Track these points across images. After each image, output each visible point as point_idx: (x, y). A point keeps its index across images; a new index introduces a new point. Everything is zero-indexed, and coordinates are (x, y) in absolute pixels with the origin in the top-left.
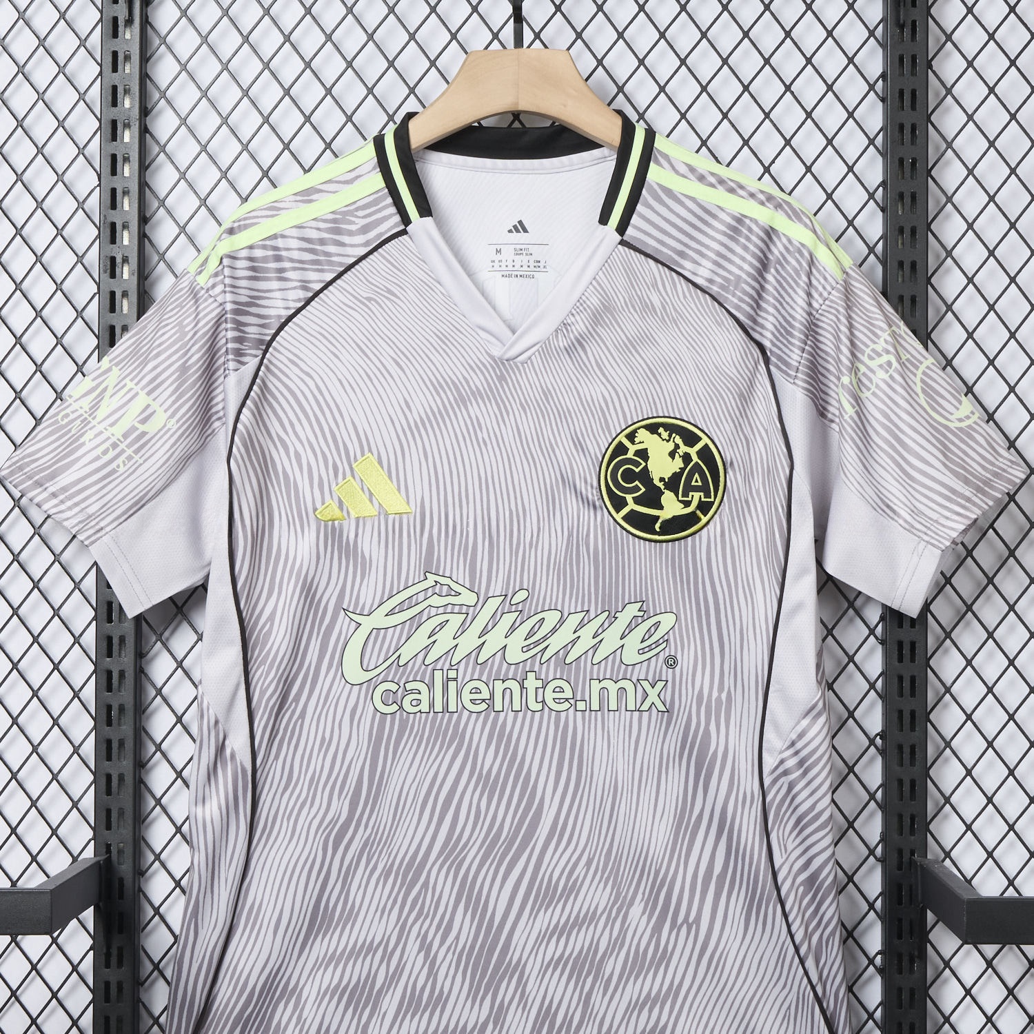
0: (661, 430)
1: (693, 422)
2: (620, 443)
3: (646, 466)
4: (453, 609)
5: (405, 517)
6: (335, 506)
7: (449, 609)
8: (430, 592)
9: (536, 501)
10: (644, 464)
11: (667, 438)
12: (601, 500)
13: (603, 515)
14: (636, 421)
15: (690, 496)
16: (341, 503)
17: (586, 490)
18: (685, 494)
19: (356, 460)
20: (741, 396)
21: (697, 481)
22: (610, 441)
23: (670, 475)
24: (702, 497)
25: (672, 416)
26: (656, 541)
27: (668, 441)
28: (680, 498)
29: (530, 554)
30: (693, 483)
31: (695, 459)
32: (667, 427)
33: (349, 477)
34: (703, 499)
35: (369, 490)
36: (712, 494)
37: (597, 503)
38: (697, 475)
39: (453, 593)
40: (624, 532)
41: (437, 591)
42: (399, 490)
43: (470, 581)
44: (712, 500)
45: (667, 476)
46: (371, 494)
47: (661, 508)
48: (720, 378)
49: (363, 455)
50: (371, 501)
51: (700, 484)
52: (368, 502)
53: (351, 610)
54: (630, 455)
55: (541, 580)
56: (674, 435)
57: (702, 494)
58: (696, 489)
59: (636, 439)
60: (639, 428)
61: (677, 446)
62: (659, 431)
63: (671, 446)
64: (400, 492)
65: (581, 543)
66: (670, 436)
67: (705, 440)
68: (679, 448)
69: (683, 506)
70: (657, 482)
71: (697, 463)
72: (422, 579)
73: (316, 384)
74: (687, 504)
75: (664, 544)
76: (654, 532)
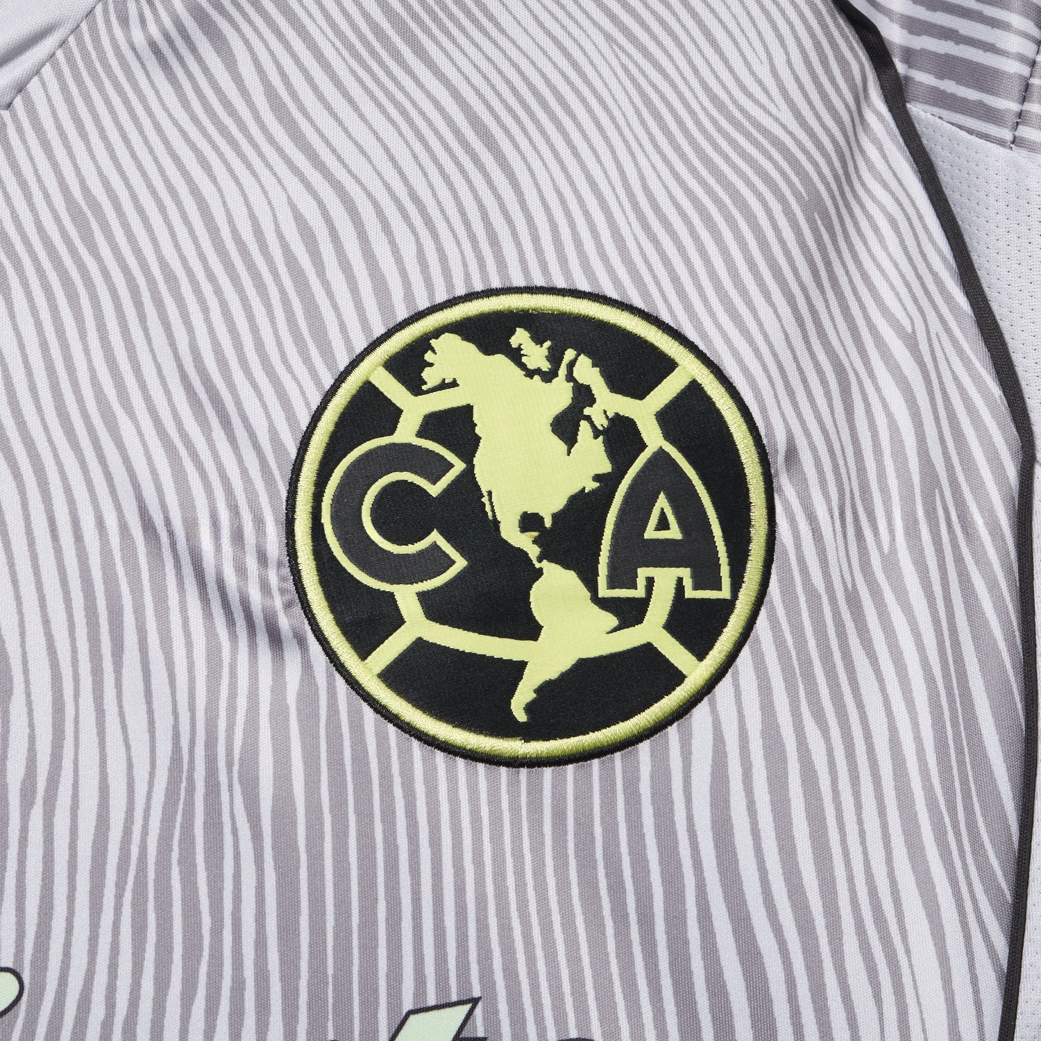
0: (520, 337)
1: (638, 302)
2: (368, 391)
3: (469, 473)
9: (46, 622)
10: (459, 466)
11: (546, 366)
12: (298, 610)
13: (307, 666)
14: (423, 304)
15: (641, 583)
17: (241, 570)
18: (621, 578)
20: (813, 206)
21: (663, 524)
22: (328, 382)
23: (559, 504)
24: (688, 583)
25: (561, 283)
26: (514, 762)
27: (548, 377)
28: (604, 592)
29: (24, 829)
30: (650, 533)
31: (654, 438)
32: (539, 324)
34: (690, 593)
36: (725, 571)
37: (284, 623)
38: (662, 502)
40: (391, 729)
44: (725, 593)
45: (549, 506)
47: (530, 630)
48: (733, 142)
51: (674, 533)
54: (406, 432)
55: (69, 931)
56: (570, 354)
57: (685, 573)
58: (664, 555)
59: (427, 374)
60: (437, 333)
61: (583, 395)
62: (514, 341)
63: (559, 395)
65: (223, 778)
66: (555, 357)
67: (688, 369)
68: (591, 401)
69: (613, 621)
70: (512, 534)
71: (661, 453)
74: (630, 613)
75: (548, 772)
76: (505, 727)
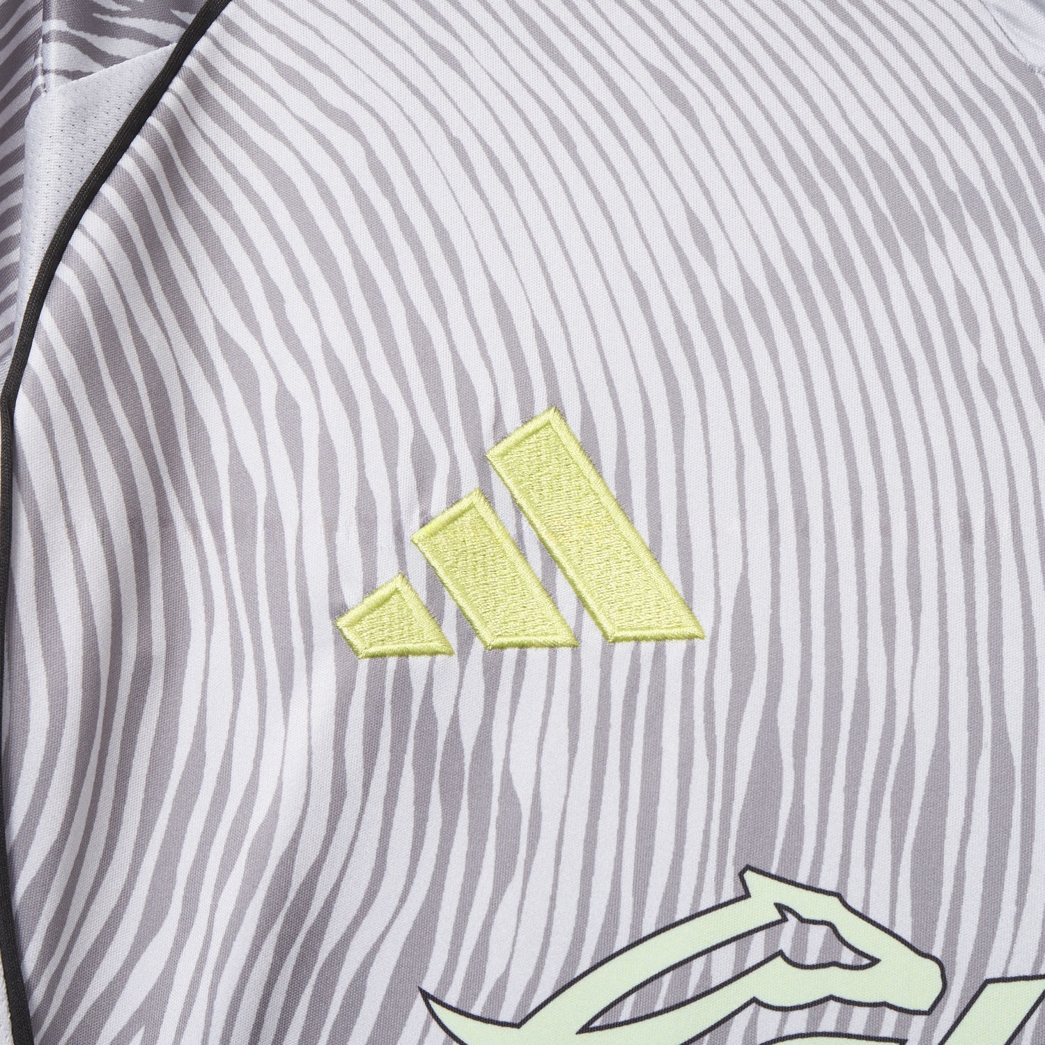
4: (843, 1019)
5: (675, 651)
6: (413, 601)
7: (830, 1017)
8: (757, 948)
16: (435, 587)
19: (500, 436)
33: (471, 495)
35: (545, 548)
39: (847, 957)
41: (785, 945)
42: (655, 550)
43: (916, 912)
46: (550, 561)
49: (527, 417)
50: (549, 588)
52: (537, 591)
53: (452, 998)
64: (657, 559)
72: (729, 893)
73: (370, 153)
